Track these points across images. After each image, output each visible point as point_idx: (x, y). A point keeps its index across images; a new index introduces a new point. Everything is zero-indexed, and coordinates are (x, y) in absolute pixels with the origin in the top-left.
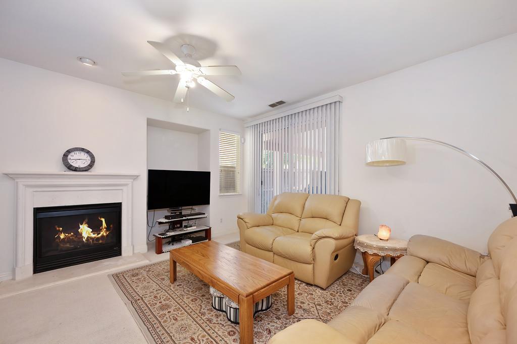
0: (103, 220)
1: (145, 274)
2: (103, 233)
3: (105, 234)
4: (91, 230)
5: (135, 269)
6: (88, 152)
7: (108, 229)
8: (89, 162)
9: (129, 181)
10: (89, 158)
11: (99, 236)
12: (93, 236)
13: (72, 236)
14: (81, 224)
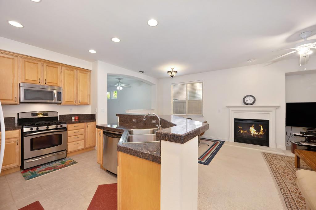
0: (262, 126)
1: (280, 158)
2: (261, 133)
3: (262, 134)
4: (256, 131)
5: (275, 154)
6: (253, 97)
7: (263, 131)
8: (253, 101)
9: (273, 109)
10: (253, 99)
11: (259, 134)
12: (256, 133)
13: (246, 132)
14: (251, 127)
